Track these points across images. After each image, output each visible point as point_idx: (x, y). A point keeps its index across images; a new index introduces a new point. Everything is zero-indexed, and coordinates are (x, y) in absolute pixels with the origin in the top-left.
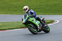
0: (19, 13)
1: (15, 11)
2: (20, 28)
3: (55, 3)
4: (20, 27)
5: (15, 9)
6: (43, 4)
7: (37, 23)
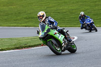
0: (12, 25)
1: (6, 20)
2: (13, 49)
3: (70, 8)
4: (13, 47)
5: (6, 17)
6: (52, 9)
7: (61, 38)
